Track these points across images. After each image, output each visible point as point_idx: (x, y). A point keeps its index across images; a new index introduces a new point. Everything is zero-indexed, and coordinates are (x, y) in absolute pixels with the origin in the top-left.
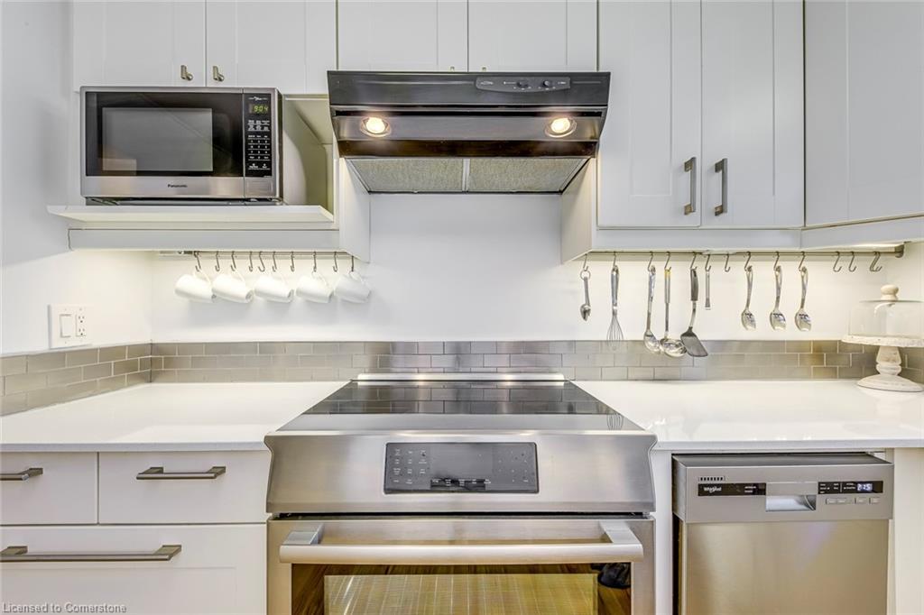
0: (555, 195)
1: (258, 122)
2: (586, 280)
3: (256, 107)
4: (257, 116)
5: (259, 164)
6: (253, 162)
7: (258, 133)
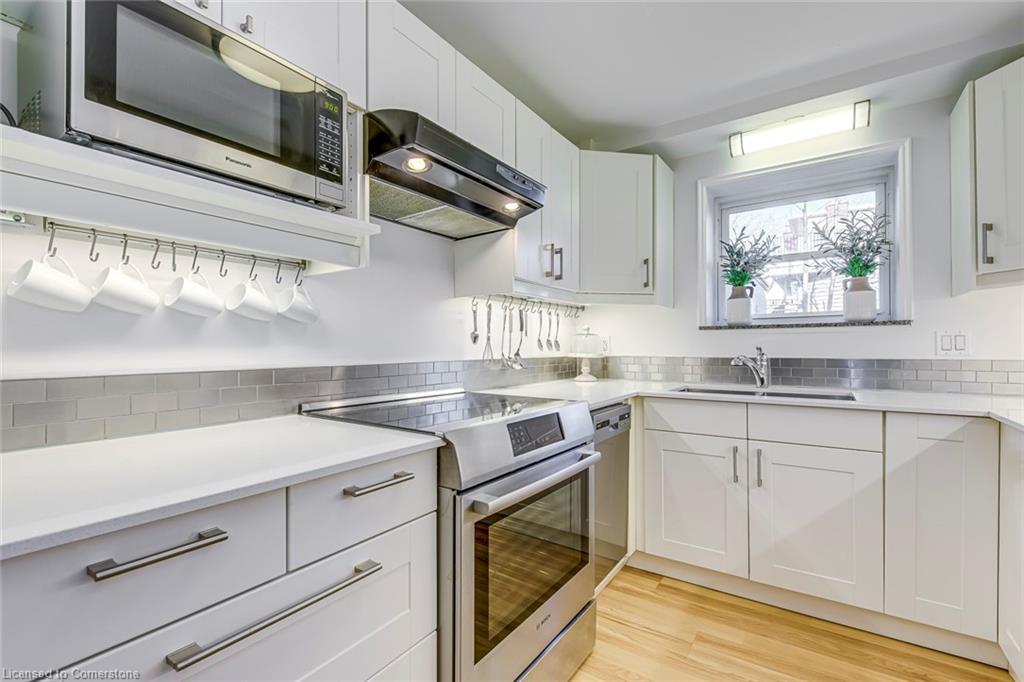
0: (451, 240)
1: (329, 122)
2: (475, 312)
3: (327, 104)
4: (329, 115)
5: (330, 167)
6: (324, 163)
7: (328, 133)
